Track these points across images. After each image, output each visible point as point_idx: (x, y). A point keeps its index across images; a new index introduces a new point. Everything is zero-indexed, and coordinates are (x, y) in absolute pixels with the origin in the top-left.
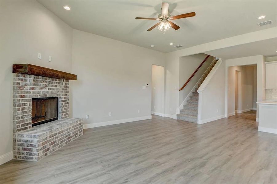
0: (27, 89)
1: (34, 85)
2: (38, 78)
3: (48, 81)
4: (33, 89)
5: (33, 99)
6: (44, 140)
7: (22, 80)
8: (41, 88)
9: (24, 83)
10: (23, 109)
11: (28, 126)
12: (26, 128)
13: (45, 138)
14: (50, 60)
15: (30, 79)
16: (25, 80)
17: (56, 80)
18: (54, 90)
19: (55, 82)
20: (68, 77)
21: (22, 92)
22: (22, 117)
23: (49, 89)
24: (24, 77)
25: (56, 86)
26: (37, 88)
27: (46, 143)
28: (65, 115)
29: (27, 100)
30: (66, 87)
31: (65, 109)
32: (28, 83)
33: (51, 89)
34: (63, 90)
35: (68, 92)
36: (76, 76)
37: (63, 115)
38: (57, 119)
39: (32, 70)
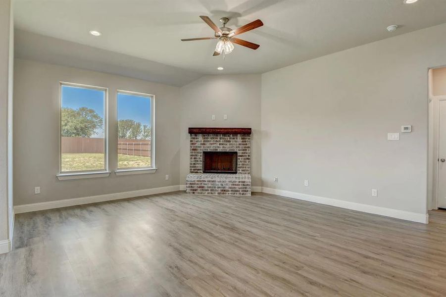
0: (198, 144)
1: (204, 141)
2: (208, 136)
3: (219, 137)
4: (204, 144)
5: (204, 152)
6: (192, 181)
7: (194, 138)
8: (212, 144)
9: (196, 140)
10: (195, 158)
11: (199, 171)
12: (198, 172)
13: (193, 180)
14: (225, 118)
15: (200, 138)
16: (196, 138)
17: (229, 136)
18: (226, 145)
19: (228, 137)
20: (246, 132)
21: (194, 147)
22: (194, 164)
23: (220, 144)
24: (196, 136)
25: (230, 141)
26: (208, 144)
27: (194, 184)
28: (243, 171)
29: (198, 153)
30: (245, 141)
31: (243, 164)
32: (199, 140)
33: (223, 144)
34: (239, 144)
35: (249, 147)
36: (250, 129)
37: (240, 170)
38: (236, 173)
39: (193, 131)
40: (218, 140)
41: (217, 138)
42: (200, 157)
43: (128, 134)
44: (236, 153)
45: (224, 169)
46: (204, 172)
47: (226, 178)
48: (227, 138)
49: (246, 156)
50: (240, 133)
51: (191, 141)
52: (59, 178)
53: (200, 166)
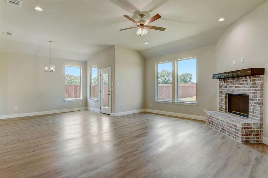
4: (226, 87)
5: (226, 94)
7: (221, 82)
10: (221, 99)
14: (242, 61)
21: (221, 89)
25: (242, 84)
27: (209, 118)
28: (253, 116)
30: (256, 84)
31: (254, 109)
33: (238, 87)
37: (251, 115)
40: (235, 83)
41: (233, 81)
42: (224, 98)
44: (248, 96)
46: (229, 112)
48: (241, 81)
49: (256, 100)
53: (224, 105)
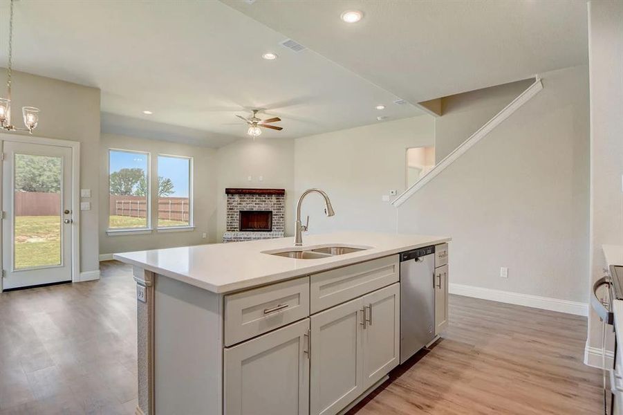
0: (235, 204)
1: (241, 201)
2: (245, 196)
3: (255, 197)
4: (240, 204)
6: (228, 238)
8: (248, 204)
9: (233, 200)
12: (235, 230)
13: (230, 237)
14: (261, 179)
15: (237, 198)
16: (233, 198)
17: (264, 196)
18: (262, 204)
20: (280, 193)
22: (231, 223)
23: (256, 204)
24: (233, 196)
26: (244, 204)
28: (277, 228)
29: (235, 212)
30: (280, 201)
31: (277, 223)
32: (236, 200)
33: (258, 204)
34: (274, 204)
35: (282, 207)
36: (284, 190)
37: (274, 228)
38: (271, 231)
39: (229, 192)
40: (254, 200)
41: (253, 198)
42: (237, 217)
43: (135, 189)
44: (271, 212)
45: (260, 228)
46: (241, 230)
47: (261, 235)
48: (263, 198)
49: (280, 215)
50: (274, 194)
51: (228, 201)
52: (109, 234)
53: (237, 224)
